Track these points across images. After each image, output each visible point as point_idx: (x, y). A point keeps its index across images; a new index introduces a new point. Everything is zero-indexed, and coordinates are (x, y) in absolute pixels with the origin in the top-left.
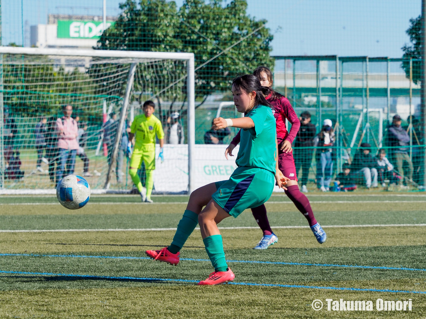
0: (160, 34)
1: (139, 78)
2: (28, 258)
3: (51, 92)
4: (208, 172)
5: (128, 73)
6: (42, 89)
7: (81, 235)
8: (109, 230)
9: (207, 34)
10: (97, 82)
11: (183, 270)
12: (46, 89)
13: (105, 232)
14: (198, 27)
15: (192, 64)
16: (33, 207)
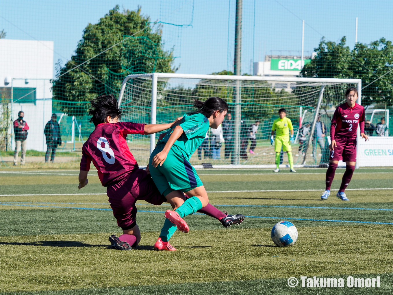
0: (339, 67)
1: (326, 95)
2: (261, 208)
3: (268, 104)
4: (367, 154)
5: (319, 92)
6: (263, 102)
7: (291, 194)
8: (309, 190)
9: (368, 66)
10: (299, 98)
11: (359, 215)
12: (265, 102)
13: (306, 191)
14: (363, 63)
15: (360, 85)
16: (259, 176)
